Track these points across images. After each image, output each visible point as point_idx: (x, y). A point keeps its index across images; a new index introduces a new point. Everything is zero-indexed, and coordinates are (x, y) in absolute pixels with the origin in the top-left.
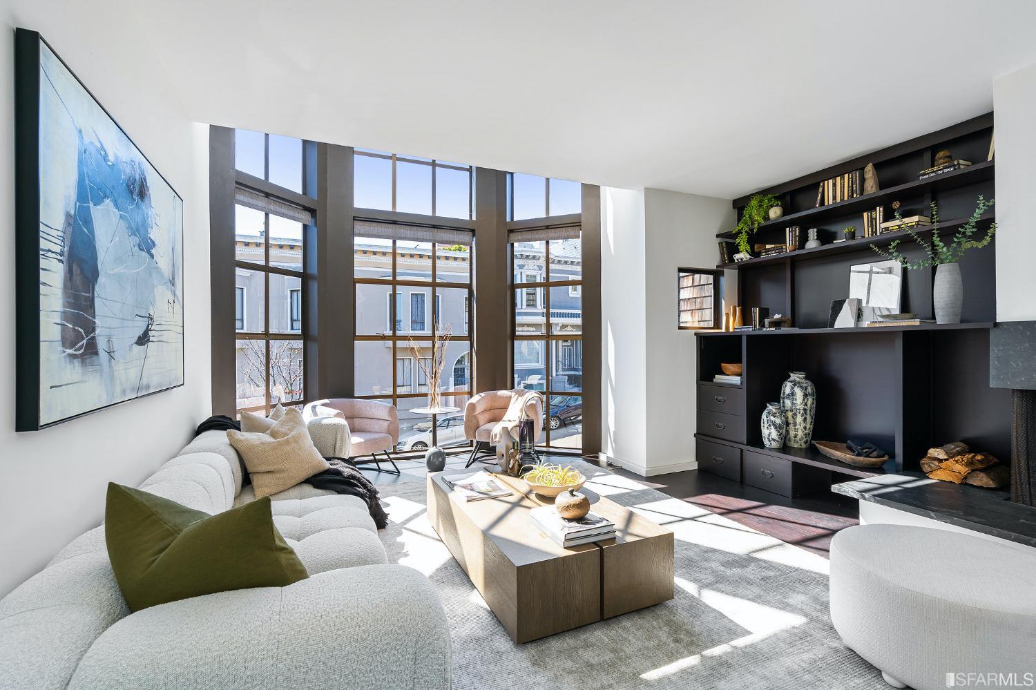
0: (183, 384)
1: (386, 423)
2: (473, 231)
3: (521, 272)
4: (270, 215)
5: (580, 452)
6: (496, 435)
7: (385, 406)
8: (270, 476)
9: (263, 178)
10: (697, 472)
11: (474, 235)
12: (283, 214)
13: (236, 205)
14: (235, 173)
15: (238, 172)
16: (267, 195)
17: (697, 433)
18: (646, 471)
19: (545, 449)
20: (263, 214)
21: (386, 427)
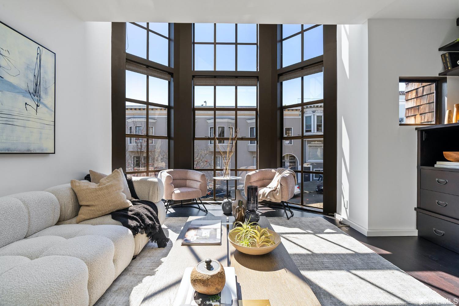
0: (54, 153)
1: (199, 184)
2: (257, 77)
3: (314, 114)
4: (149, 76)
5: (322, 211)
6: (260, 195)
7: (200, 174)
8: (88, 208)
9: (146, 58)
10: (417, 239)
11: (258, 80)
12: (155, 75)
13: (127, 71)
14: (125, 55)
15: (128, 54)
16: (148, 67)
17: (418, 208)
18: (368, 232)
19: (300, 206)
20: (146, 76)
21: (199, 185)
